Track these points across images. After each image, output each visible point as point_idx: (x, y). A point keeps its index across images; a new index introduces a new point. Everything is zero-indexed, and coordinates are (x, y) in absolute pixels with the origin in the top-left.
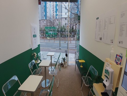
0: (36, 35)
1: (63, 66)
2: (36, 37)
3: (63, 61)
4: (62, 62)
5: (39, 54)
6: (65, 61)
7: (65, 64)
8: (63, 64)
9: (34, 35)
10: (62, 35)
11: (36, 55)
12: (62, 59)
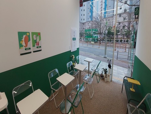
0: (75, 38)
1: (103, 79)
2: (75, 40)
3: (104, 72)
4: (102, 74)
5: (77, 57)
6: (107, 73)
7: (106, 77)
8: (103, 76)
9: (73, 38)
10: (112, 39)
11: (74, 57)
12: (103, 70)
